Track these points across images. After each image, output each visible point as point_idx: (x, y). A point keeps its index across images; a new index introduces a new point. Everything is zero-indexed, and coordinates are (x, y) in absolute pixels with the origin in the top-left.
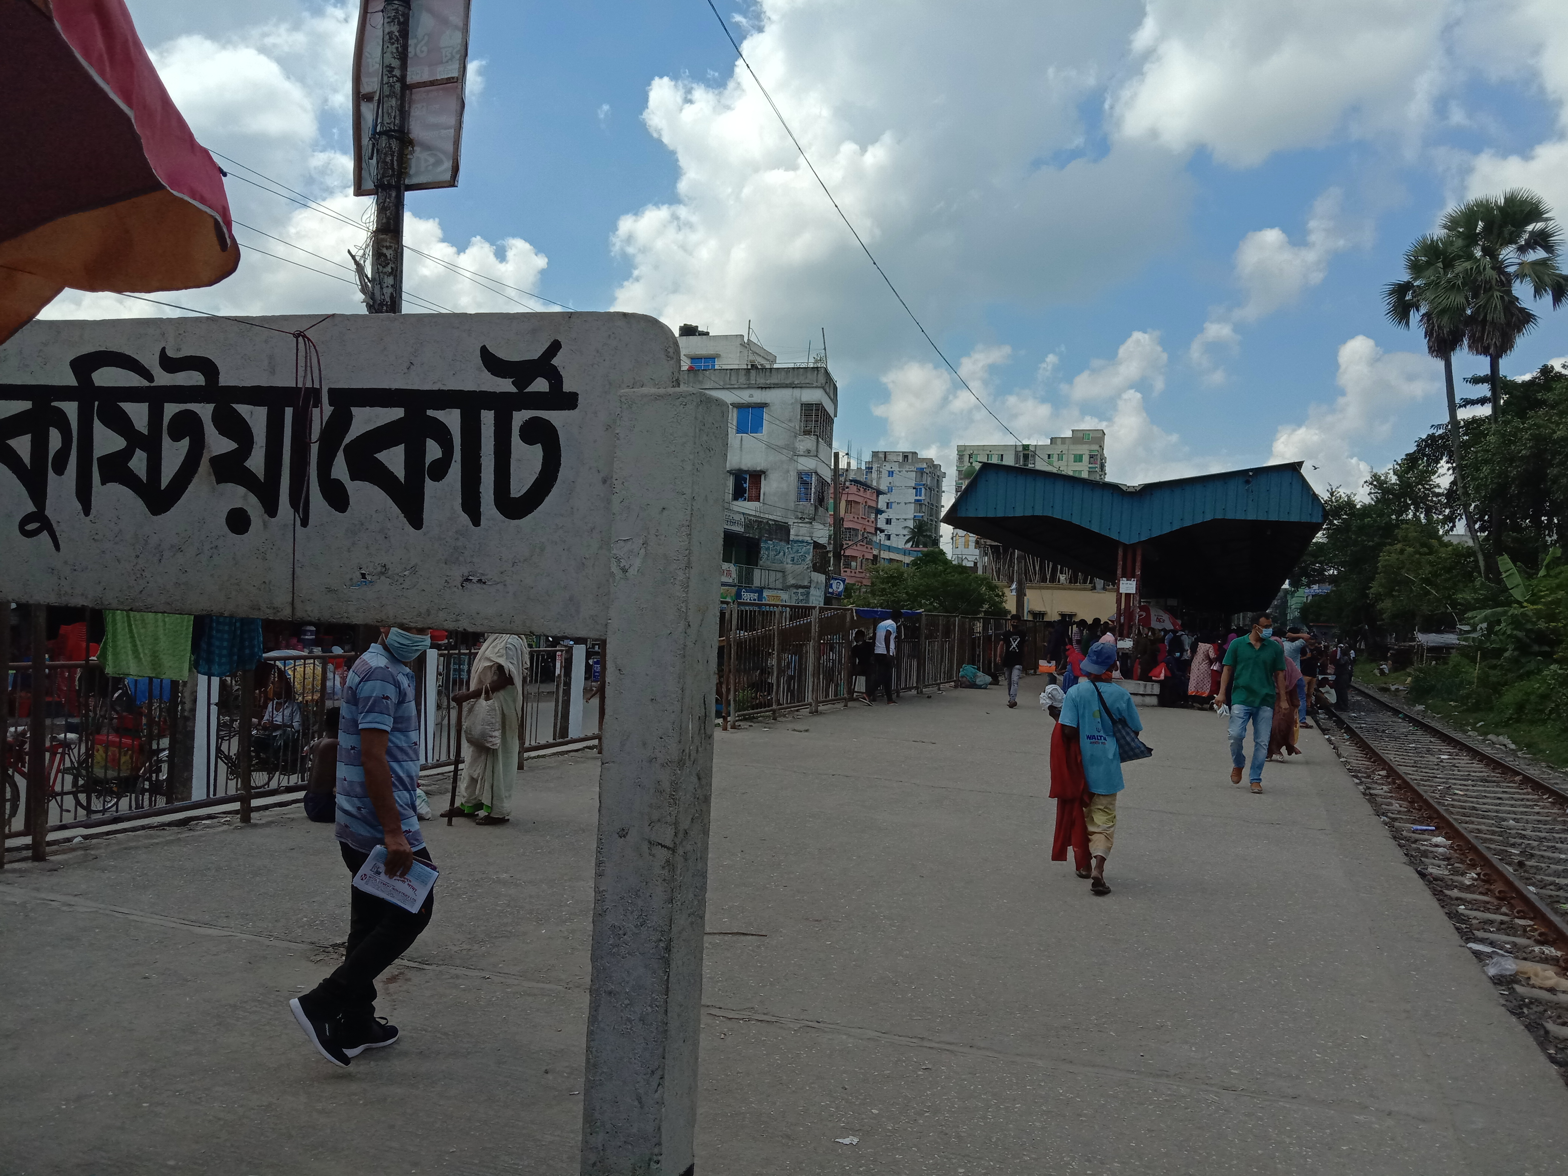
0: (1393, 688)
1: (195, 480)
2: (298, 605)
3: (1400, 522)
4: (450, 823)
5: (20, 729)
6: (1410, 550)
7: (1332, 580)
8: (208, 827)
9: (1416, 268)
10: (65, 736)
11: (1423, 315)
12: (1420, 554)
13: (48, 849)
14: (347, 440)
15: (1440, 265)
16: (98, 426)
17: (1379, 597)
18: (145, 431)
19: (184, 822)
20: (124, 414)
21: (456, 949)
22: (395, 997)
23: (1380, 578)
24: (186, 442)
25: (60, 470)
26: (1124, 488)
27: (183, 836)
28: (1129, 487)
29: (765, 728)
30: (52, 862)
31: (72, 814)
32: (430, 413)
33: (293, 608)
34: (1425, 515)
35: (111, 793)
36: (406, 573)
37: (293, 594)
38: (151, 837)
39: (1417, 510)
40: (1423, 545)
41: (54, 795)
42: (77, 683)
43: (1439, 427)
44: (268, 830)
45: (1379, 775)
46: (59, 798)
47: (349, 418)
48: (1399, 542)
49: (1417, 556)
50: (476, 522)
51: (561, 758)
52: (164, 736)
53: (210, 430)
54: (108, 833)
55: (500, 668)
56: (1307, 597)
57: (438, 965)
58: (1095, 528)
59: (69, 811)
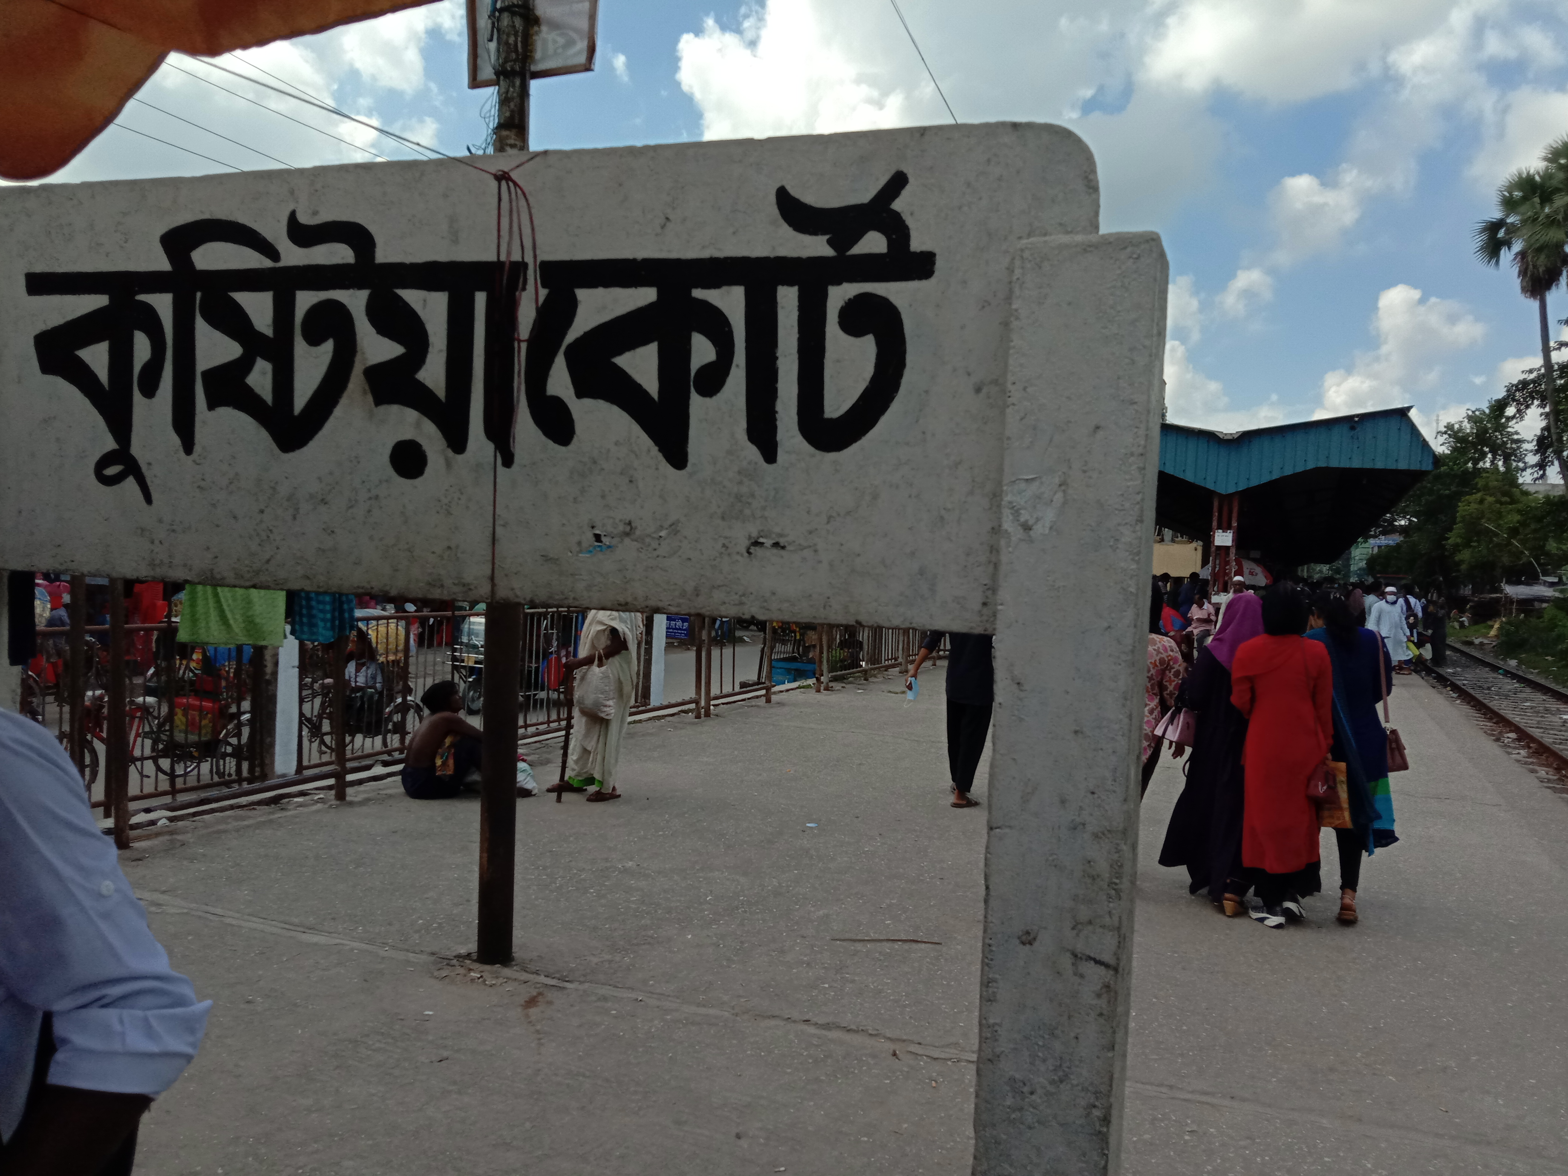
0: (1477, 641)
1: (344, 401)
2: (501, 582)
3: (1477, 472)
4: (559, 800)
5: (98, 692)
6: (1490, 499)
7: (1403, 530)
8: (301, 805)
9: (1509, 204)
10: (144, 699)
11: (1517, 254)
12: (1502, 503)
13: (133, 833)
14: (571, 336)
15: (1537, 200)
16: (202, 327)
17: (1457, 548)
18: (269, 332)
19: (275, 800)
20: (238, 309)
21: (595, 960)
22: (539, 1027)
23: (1458, 528)
24: (328, 347)
25: (149, 390)
26: (1221, 436)
27: (277, 816)
28: (1226, 434)
29: (859, 689)
30: (137, 849)
31: (152, 780)
32: (698, 293)
33: (493, 585)
34: (1504, 462)
35: (192, 758)
36: (663, 534)
37: (493, 564)
38: (243, 818)
39: (1494, 458)
40: (1505, 494)
41: (134, 760)
42: (154, 645)
43: (1531, 371)
44: (364, 809)
45: (1508, 738)
46: (138, 764)
47: (572, 305)
48: (1479, 491)
49: (1498, 505)
50: (770, 455)
51: (658, 723)
52: (244, 699)
53: (364, 328)
54: (195, 814)
55: (614, 631)
56: (1373, 548)
57: (581, 983)
58: (1189, 477)
59: (148, 777)
